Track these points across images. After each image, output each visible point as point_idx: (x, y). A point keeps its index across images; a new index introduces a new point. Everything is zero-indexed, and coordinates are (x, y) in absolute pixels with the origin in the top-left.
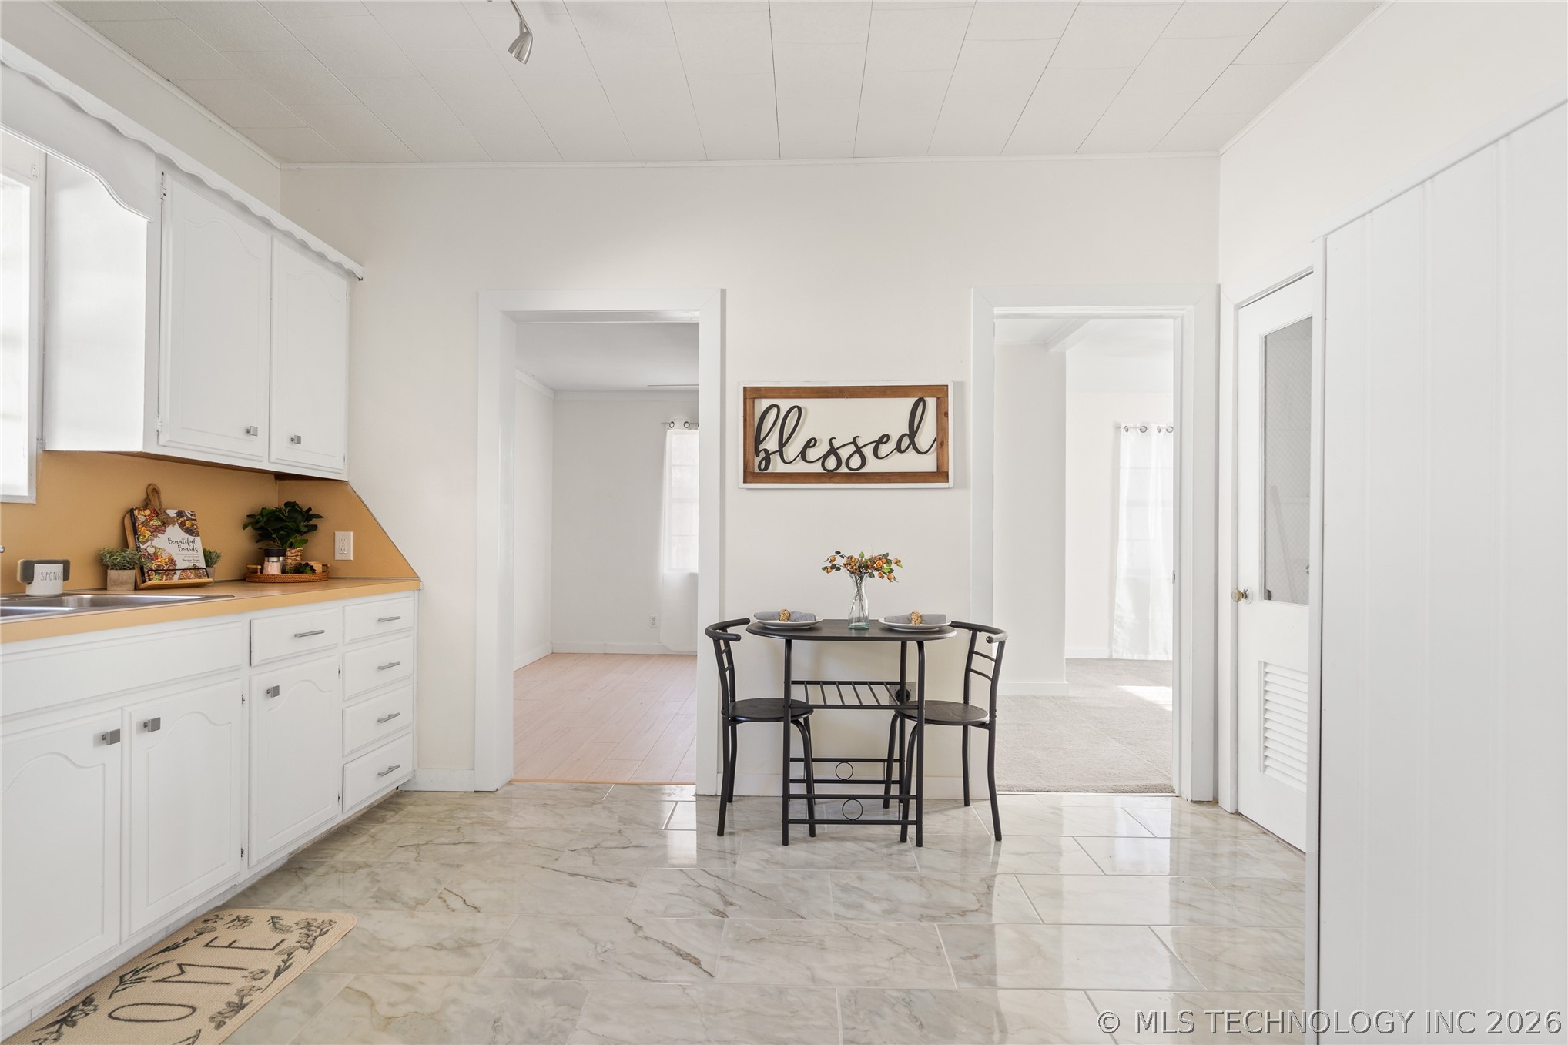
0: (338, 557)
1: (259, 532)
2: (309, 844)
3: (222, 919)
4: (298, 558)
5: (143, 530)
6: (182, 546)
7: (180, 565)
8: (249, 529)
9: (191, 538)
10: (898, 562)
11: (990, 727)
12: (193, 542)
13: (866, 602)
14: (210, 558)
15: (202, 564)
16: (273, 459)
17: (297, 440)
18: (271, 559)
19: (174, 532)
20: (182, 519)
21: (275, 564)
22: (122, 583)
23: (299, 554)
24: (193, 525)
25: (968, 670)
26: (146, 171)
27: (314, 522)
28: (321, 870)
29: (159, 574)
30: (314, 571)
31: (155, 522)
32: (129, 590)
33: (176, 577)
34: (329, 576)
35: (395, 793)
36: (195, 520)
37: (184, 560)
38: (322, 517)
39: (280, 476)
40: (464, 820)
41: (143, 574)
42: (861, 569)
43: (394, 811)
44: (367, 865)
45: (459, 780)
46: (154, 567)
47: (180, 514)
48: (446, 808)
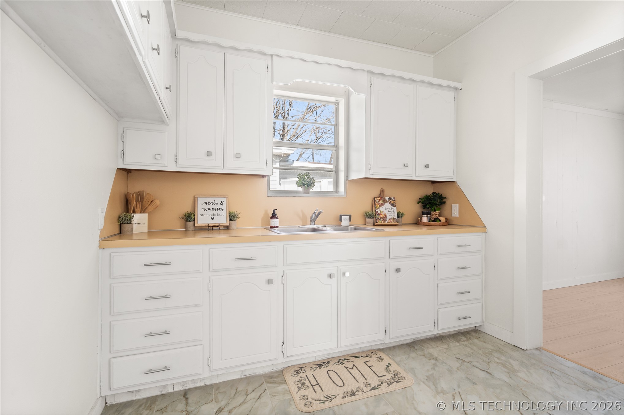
0: (453, 215)
1: (423, 205)
2: (424, 338)
3: (376, 354)
4: (437, 216)
5: (377, 205)
6: (390, 210)
7: (388, 217)
8: (420, 204)
9: (393, 207)
12: (394, 209)
14: (400, 215)
15: (396, 217)
16: (417, 175)
17: (427, 166)
18: (424, 216)
19: (387, 205)
20: (390, 201)
21: (425, 218)
22: (369, 223)
23: (437, 214)
24: (394, 203)
26: (364, 78)
27: (444, 200)
28: (420, 353)
29: (381, 220)
30: (441, 221)
31: (381, 202)
32: (371, 226)
33: (387, 222)
34: (449, 223)
35: (474, 330)
36: (395, 201)
37: (390, 215)
38: (446, 198)
39: (433, 182)
40: (496, 359)
41: (376, 220)
43: (467, 338)
44: (436, 359)
45: (506, 336)
46: (380, 218)
47: (390, 199)
48: (492, 348)
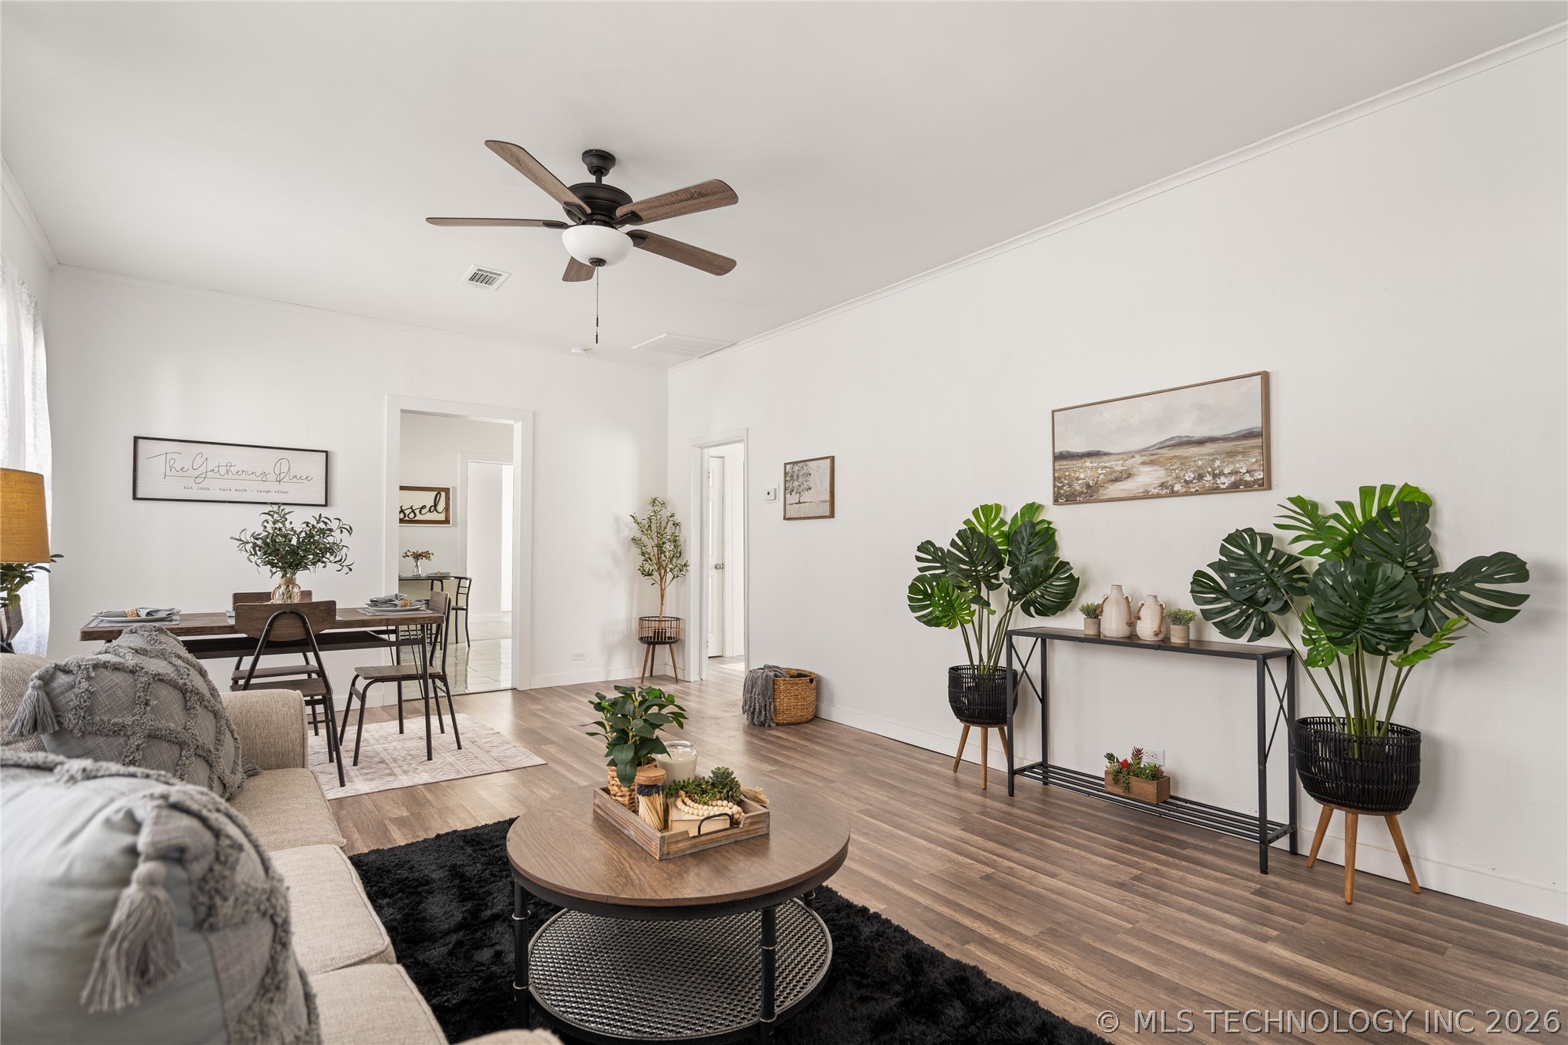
10: (432, 554)
11: (466, 610)
13: (420, 568)
25: (458, 593)
42: (417, 556)
